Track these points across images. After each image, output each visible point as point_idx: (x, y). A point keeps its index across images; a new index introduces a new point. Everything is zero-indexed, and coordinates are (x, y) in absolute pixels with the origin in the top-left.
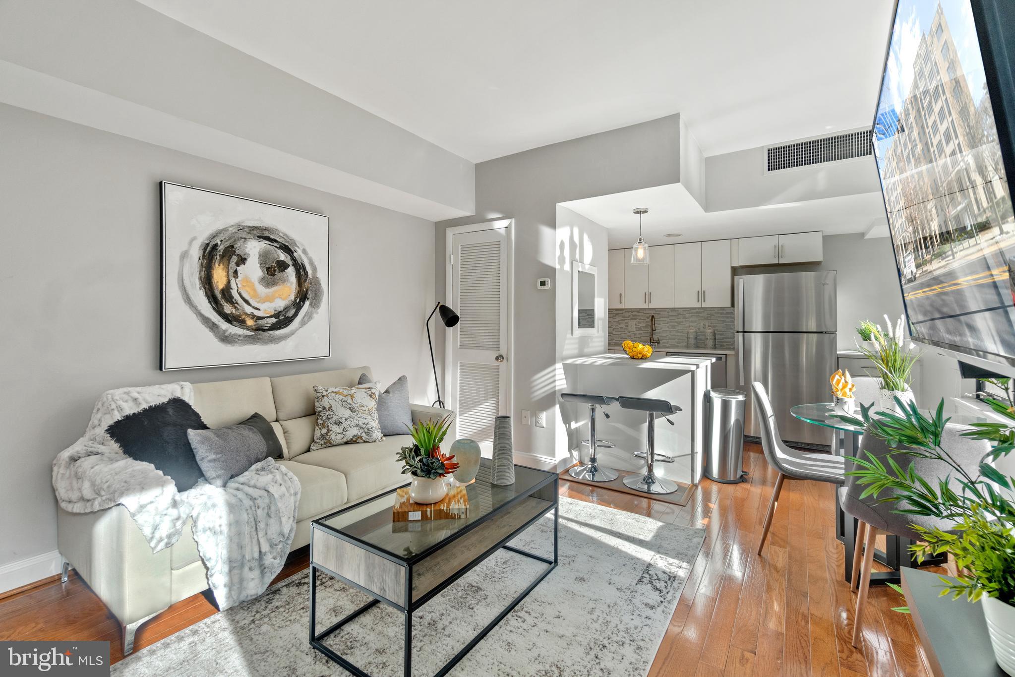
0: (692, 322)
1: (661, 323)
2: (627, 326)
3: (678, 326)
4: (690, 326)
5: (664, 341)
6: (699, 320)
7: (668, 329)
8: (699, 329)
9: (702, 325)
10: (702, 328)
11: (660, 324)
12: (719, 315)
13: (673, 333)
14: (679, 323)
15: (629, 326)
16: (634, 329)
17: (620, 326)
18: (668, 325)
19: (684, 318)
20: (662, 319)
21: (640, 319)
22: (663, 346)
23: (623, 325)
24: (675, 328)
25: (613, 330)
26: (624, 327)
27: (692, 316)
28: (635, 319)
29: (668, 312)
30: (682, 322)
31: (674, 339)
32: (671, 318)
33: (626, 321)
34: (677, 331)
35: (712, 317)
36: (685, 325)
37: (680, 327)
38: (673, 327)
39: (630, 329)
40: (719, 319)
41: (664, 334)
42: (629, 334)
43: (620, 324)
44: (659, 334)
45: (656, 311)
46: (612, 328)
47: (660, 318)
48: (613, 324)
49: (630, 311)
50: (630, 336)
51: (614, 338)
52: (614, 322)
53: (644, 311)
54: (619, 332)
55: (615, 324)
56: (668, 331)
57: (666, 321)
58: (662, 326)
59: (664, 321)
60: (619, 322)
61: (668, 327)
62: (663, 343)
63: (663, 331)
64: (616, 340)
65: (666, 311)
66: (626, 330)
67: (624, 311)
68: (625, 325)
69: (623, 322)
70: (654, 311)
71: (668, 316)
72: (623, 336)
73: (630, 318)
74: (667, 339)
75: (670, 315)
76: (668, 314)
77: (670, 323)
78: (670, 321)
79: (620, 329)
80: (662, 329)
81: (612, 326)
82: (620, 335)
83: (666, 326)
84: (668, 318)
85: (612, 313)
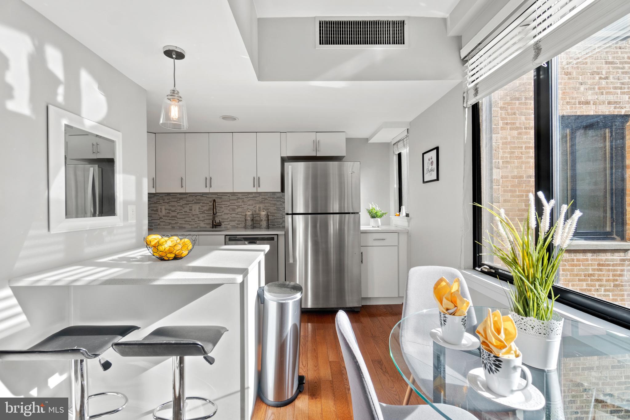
0: (249, 205)
1: (223, 206)
2: (191, 210)
3: (237, 209)
4: (248, 209)
5: (225, 223)
6: (255, 203)
7: (228, 212)
8: (255, 211)
9: (257, 207)
10: (257, 211)
11: (221, 208)
12: (271, 199)
13: (234, 215)
14: (238, 207)
15: (193, 210)
16: (198, 213)
17: (184, 210)
18: (228, 208)
19: (243, 202)
20: (223, 203)
21: (204, 203)
22: (225, 227)
23: (187, 209)
24: (235, 211)
25: (178, 214)
26: (188, 211)
27: (249, 200)
28: (199, 203)
29: (229, 197)
30: (241, 205)
31: (234, 221)
32: (231, 202)
33: (190, 205)
34: (237, 214)
35: (266, 201)
36: (243, 208)
37: (239, 210)
38: (234, 210)
39: (194, 213)
40: (271, 202)
41: (226, 217)
42: (193, 218)
43: (184, 208)
44: (221, 217)
45: (218, 196)
46: (176, 212)
47: (221, 201)
48: (177, 208)
49: (194, 196)
50: (194, 219)
51: (178, 222)
52: (178, 206)
53: (207, 195)
54: (183, 216)
55: (179, 208)
56: (229, 213)
57: (227, 204)
58: (222, 209)
59: (225, 204)
60: (183, 206)
61: (229, 210)
62: (225, 225)
63: (225, 213)
64: (180, 224)
65: (227, 195)
66: (190, 214)
67: (188, 196)
68: (189, 209)
69: (187, 206)
70: (216, 195)
71: (229, 200)
72: (187, 219)
73: (194, 202)
74: (228, 221)
75: (231, 199)
76: (229, 198)
77: (230, 207)
78: (230, 204)
79: (184, 213)
80: (224, 212)
81: (176, 210)
82: (185, 218)
83: (227, 209)
84: (229, 201)
85: (176, 197)
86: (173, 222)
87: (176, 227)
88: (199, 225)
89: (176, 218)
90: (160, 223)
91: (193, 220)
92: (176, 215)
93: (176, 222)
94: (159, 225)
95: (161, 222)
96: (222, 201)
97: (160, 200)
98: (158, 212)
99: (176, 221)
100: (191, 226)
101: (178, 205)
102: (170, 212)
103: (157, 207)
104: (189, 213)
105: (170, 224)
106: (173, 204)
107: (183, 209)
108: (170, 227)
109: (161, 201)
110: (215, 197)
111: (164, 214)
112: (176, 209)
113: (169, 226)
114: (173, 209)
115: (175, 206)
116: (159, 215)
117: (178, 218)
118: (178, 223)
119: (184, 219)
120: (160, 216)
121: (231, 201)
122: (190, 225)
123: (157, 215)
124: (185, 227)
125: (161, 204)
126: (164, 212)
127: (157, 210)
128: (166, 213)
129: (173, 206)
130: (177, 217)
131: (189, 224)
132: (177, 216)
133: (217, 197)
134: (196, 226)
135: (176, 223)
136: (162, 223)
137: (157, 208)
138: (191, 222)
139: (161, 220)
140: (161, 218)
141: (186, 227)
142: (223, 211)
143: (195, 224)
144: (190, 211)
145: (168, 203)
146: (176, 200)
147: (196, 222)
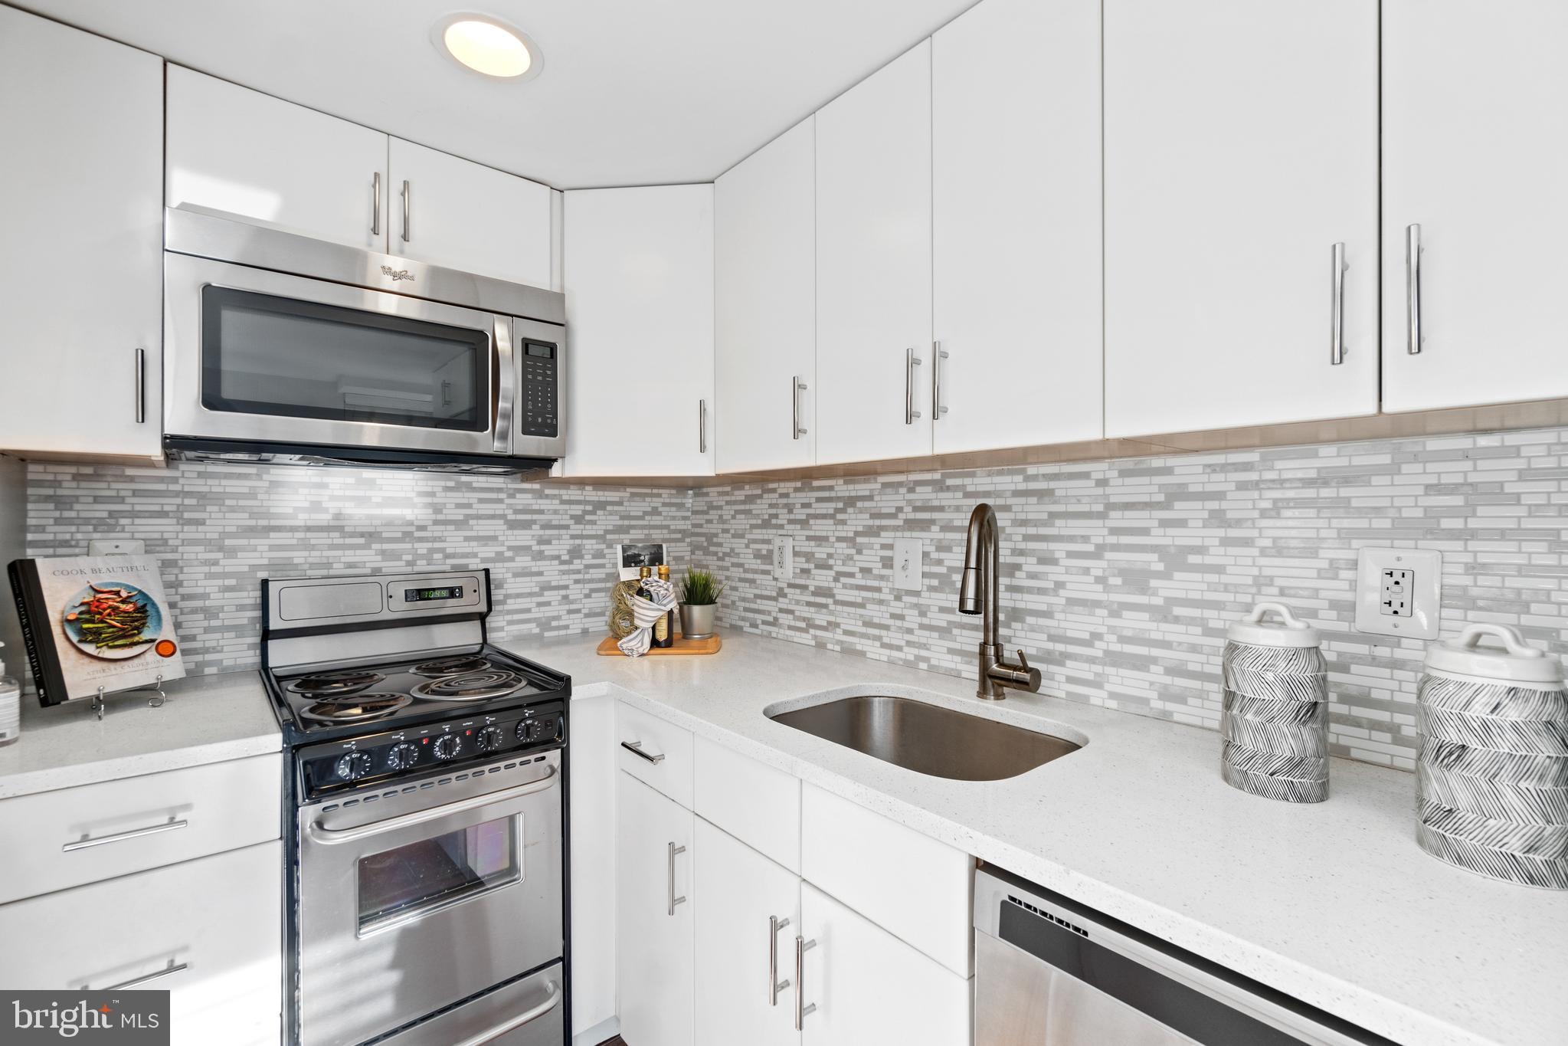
0: (1279, 549)
1: (1059, 549)
2: (888, 563)
3: (1166, 575)
4: (1261, 583)
5: (1073, 668)
6: (1346, 537)
7: (1096, 593)
8: (1346, 609)
9: (1372, 576)
10: (1371, 598)
11: (1046, 560)
13: (1134, 622)
14: (1176, 559)
15: (898, 563)
16: (918, 584)
17: (862, 560)
18: (1097, 567)
19: (1218, 518)
20: (1061, 527)
22: (1072, 697)
23: (871, 558)
24: (1144, 590)
25: (836, 580)
26: (878, 569)
28: (925, 525)
29: (1103, 483)
30: (1201, 550)
31: (1141, 664)
32: (1116, 519)
33: (886, 537)
34: (1163, 614)
36: (1219, 569)
37: (1183, 584)
38: (1137, 580)
39: (901, 581)
41: (1077, 625)
42: (896, 607)
43: (859, 552)
44: (1042, 621)
45: (1028, 478)
46: (830, 568)
47: (1045, 516)
48: (832, 551)
49: (900, 484)
50: (901, 617)
51: (839, 620)
52: (839, 539)
53: (967, 481)
54: (856, 593)
55: (842, 548)
56: (1097, 604)
57: (1085, 539)
58: (1055, 573)
59: (1071, 539)
60: (859, 540)
61: (1099, 580)
62: (1070, 680)
63: (1071, 602)
64: (846, 633)
65: (1086, 475)
66: (883, 584)
67: (879, 486)
68: (882, 558)
69: (873, 540)
70: (1020, 478)
71: (1100, 508)
72: (873, 612)
73: (901, 523)
74: (1092, 660)
75: (1113, 499)
76: (1100, 491)
77: (1108, 555)
78: (1112, 540)
79: (859, 580)
80: (1062, 592)
81: (831, 562)
82: (862, 606)
83: (1086, 571)
84: (1102, 516)
85: (833, 494)
86: (821, 619)
87: (830, 646)
88: (923, 653)
89: (830, 601)
90: (780, 615)
91: (899, 623)
92: (832, 585)
93: (832, 619)
94: (775, 623)
95: (781, 610)
96: (1053, 516)
97: (779, 511)
98: (772, 564)
99: (832, 613)
100: (887, 652)
101: (837, 534)
102: (812, 566)
103: (768, 542)
104: (882, 578)
105: (811, 625)
106: (820, 527)
107: (856, 557)
108: (807, 639)
109: (783, 517)
110: (1013, 487)
111: (791, 575)
112: (830, 556)
113: (804, 635)
114: (821, 553)
115: (826, 539)
116: (775, 579)
117: (836, 602)
118: (837, 625)
119: (860, 611)
120: (780, 585)
121: (1113, 514)
122: (884, 646)
123: (771, 578)
124: (863, 654)
125: (781, 527)
126: (788, 569)
127: (768, 558)
128: (798, 571)
129: (820, 540)
130: (832, 596)
131: (879, 638)
132: (835, 591)
133: (1022, 486)
134: (910, 654)
135: (829, 623)
136: (786, 619)
137: (771, 547)
138: (887, 628)
139: (783, 603)
140: (781, 593)
141: (869, 655)
142: (1060, 585)
143: (909, 643)
144: (884, 566)
145: (804, 523)
146: (831, 511)
147: (910, 631)
